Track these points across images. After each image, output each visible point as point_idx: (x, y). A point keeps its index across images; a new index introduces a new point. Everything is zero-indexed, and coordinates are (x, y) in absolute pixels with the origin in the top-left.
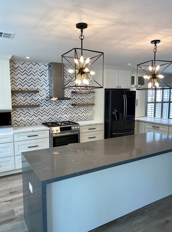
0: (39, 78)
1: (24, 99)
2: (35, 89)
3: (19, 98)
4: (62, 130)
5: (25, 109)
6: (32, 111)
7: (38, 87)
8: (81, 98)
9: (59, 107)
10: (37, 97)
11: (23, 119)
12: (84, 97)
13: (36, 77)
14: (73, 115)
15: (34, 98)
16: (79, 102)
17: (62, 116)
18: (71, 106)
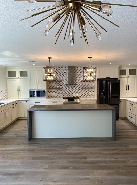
0: (63, 74)
1: (55, 85)
2: (61, 80)
3: (53, 84)
4: (69, 100)
5: (56, 90)
6: (59, 91)
7: (62, 79)
8: (87, 84)
9: (73, 89)
10: (62, 84)
11: (55, 94)
12: (89, 84)
13: (61, 74)
14: (82, 94)
15: (60, 84)
16: (86, 86)
17: (75, 94)
18: (80, 89)
